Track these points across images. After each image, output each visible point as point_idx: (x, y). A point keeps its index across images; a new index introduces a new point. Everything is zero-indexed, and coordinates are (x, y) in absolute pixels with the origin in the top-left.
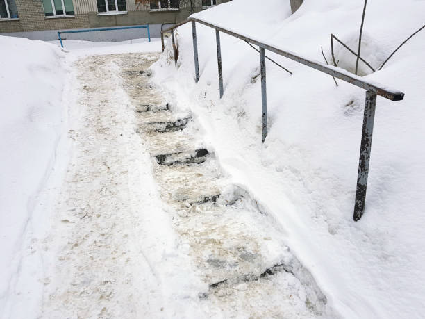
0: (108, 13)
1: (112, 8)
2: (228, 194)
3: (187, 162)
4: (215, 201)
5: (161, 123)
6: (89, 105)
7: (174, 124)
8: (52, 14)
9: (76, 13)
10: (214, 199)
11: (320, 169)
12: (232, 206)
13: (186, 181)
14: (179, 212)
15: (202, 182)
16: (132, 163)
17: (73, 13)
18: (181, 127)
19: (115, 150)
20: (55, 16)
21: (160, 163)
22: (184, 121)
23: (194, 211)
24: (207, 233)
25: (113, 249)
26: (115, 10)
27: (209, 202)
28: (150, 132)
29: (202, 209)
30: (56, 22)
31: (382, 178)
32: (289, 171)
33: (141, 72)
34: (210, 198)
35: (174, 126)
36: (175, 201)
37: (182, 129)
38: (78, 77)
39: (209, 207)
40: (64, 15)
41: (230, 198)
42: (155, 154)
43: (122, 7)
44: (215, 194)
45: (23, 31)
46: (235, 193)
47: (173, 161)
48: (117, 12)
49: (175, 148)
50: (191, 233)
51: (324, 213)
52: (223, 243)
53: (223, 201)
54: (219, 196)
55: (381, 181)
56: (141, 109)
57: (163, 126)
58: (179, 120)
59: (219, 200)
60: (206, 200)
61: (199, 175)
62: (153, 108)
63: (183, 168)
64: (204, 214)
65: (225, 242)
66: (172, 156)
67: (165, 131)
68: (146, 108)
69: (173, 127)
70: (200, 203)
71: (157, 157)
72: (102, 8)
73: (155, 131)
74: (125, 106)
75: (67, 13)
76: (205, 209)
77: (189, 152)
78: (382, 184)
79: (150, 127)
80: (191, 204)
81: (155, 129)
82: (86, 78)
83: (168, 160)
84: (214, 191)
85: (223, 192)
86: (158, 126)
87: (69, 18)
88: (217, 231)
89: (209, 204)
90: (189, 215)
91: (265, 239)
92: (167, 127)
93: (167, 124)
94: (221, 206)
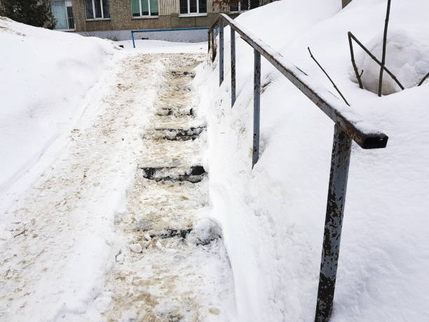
0: (190, 14)
1: (193, 10)
2: (203, 230)
3: (181, 180)
4: (184, 237)
5: (171, 130)
6: (112, 104)
7: (186, 132)
8: (138, 15)
9: (160, 14)
10: (183, 234)
11: (293, 226)
12: (204, 247)
13: (164, 203)
14: (132, 246)
15: (181, 208)
16: (113, 173)
17: (157, 14)
18: (193, 137)
19: (106, 156)
20: (142, 16)
21: (148, 178)
22: (198, 130)
23: (154, 246)
24: (148, 283)
25: (20, 285)
26: (196, 12)
27: (176, 237)
28: (157, 139)
29: (164, 245)
30: (141, 22)
31: (370, 269)
32: (265, 218)
33: (186, 73)
34: (179, 232)
35: (186, 134)
36: (134, 230)
37: (194, 139)
38: (118, 75)
39: (175, 244)
40: (149, 16)
41: (204, 236)
42: (144, 166)
43: (203, 9)
44: (187, 228)
45: (112, 30)
46: (210, 231)
47: (163, 176)
48: (197, 14)
49: (171, 161)
50: (129, 279)
51: (283, 299)
52: (157, 303)
53: (194, 238)
54: (189, 231)
55: (367, 274)
56: (162, 112)
57: (174, 134)
58: (192, 129)
59: (189, 236)
60: (173, 233)
61: (184, 198)
62: (175, 112)
63: (172, 186)
64: (164, 252)
65: (161, 302)
66: (163, 170)
67: (175, 139)
68: (167, 111)
69: (184, 135)
70: (164, 236)
71: (145, 169)
72: (184, 10)
73: (164, 138)
74: (145, 108)
75: (152, 14)
76: (168, 246)
77: (184, 168)
78: (367, 280)
79: (159, 134)
80: (152, 237)
81: (164, 136)
82: (126, 76)
83: (157, 175)
84: (187, 223)
85: (196, 227)
86: (168, 133)
87: (154, 19)
88: (163, 282)
89: (176, 240)
90: (145, 250)
91: (211, 311)
92: (178, 135)
93: (178, 132)
94: (189, 244)
